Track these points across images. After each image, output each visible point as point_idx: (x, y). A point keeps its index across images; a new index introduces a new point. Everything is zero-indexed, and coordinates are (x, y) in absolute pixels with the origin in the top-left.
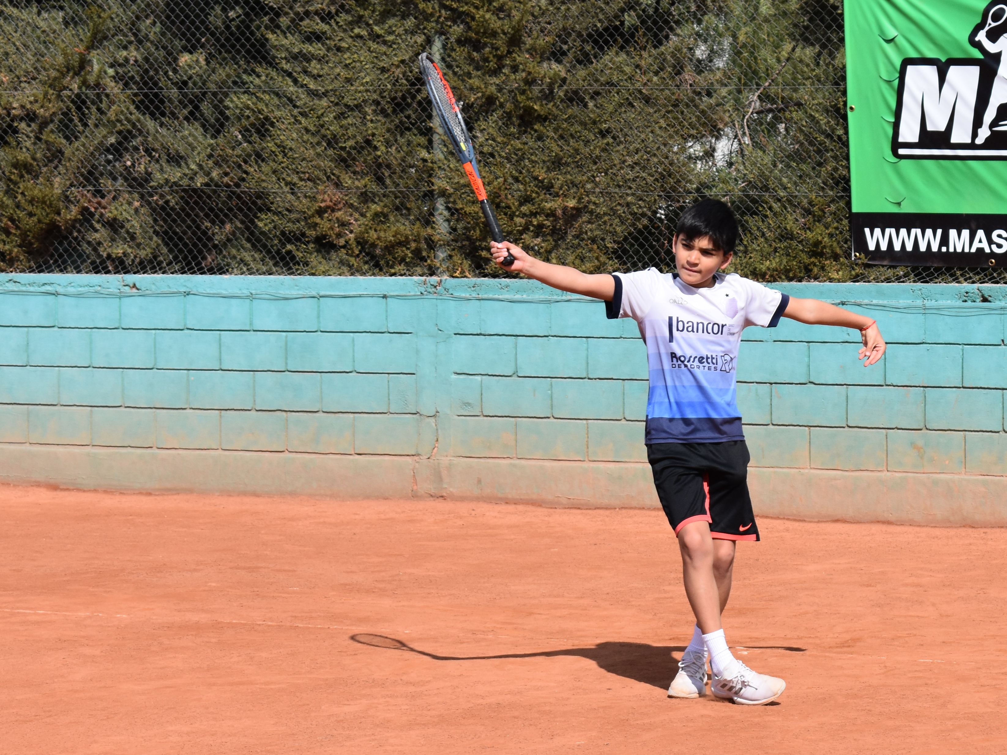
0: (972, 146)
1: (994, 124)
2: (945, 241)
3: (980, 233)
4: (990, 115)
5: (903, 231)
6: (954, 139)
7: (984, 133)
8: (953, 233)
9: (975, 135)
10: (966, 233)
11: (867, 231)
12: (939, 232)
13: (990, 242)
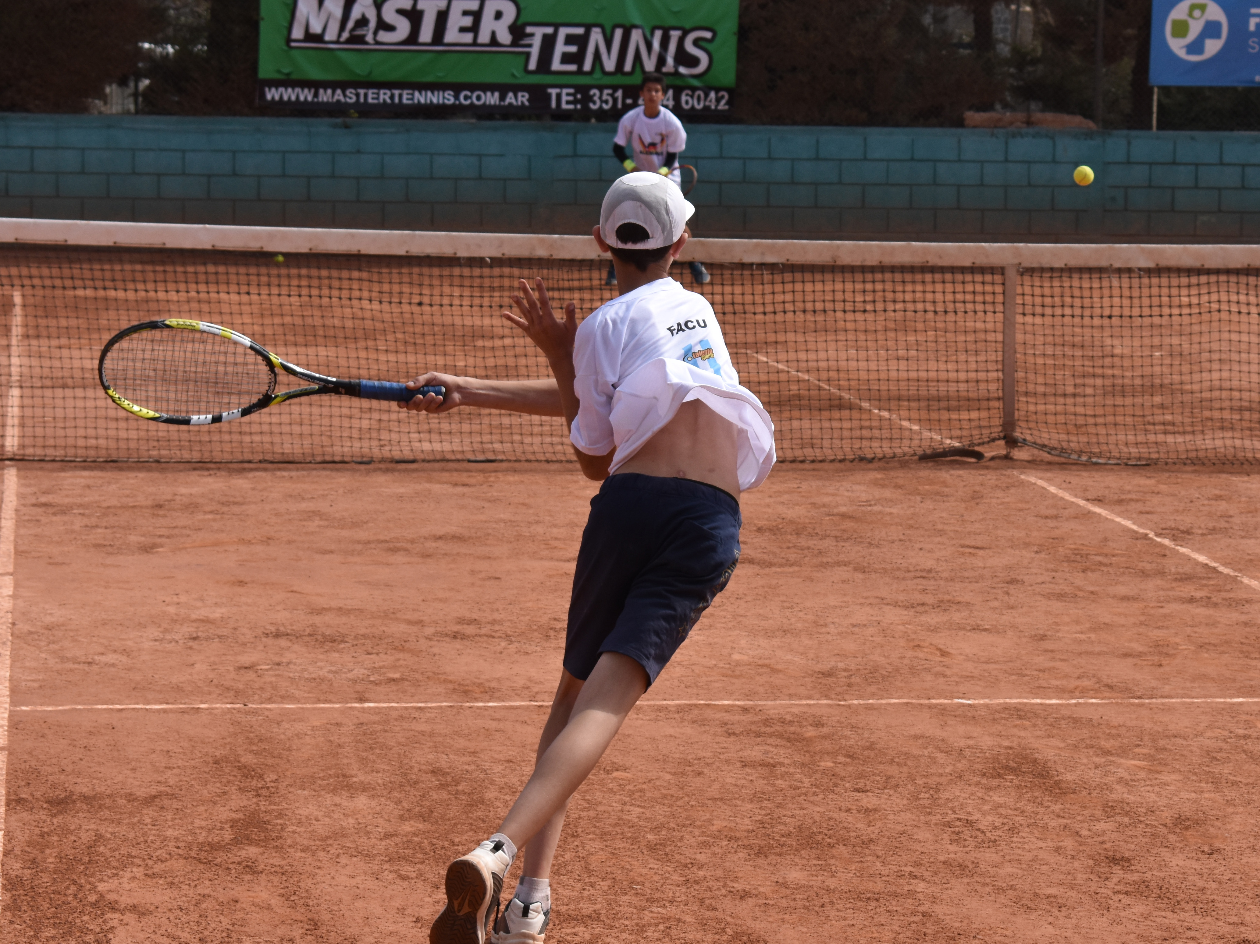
0: (337, 42)
1: (353, 29)
2: (316, 95)
3: (339, 91)
4: (350, 24)
5: (290, 90)
6: (327, 38)
7: (345, 35)
8: (321, 91)
9: (340, 35)
10: (329, 91)
11: (267, 89)
12: (313, 91)
13: (345, 96)
